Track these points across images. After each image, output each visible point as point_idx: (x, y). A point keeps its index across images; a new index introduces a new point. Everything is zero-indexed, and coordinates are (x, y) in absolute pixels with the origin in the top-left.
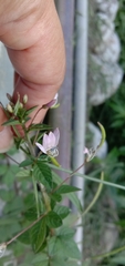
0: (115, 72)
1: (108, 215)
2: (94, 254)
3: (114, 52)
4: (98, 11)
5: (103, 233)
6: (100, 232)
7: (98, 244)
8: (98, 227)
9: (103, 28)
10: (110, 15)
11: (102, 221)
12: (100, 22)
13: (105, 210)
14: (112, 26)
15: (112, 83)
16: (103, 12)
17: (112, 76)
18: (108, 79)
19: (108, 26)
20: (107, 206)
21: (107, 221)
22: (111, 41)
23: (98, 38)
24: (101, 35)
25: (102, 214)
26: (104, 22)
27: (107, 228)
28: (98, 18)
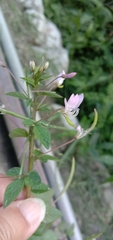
0: (60, 53)
1: (100, 177)
2: (101, 217)
3: (55, 39)
4: (25, 9)
5: (103, 195)
6: (99, 195)
7: (102, 206)
8: (96, 191)
9: (35, 21)
10: (37, 9)
11: (96, 185)
12: (30, 18)
13: (96, 173)
14: (43, 17)
15: (60, 64)
16: (30, 8)
17: (58, 58)
18: (56, 62)
19: (38, 18)
20: (97, 170)
21: (101, 183)
22: (49, 30)
23: (33, 31)
24: (35, 28)
25: (95, 178)
26: (33, 16)
27: (103, 189)
28: (27, 15)
